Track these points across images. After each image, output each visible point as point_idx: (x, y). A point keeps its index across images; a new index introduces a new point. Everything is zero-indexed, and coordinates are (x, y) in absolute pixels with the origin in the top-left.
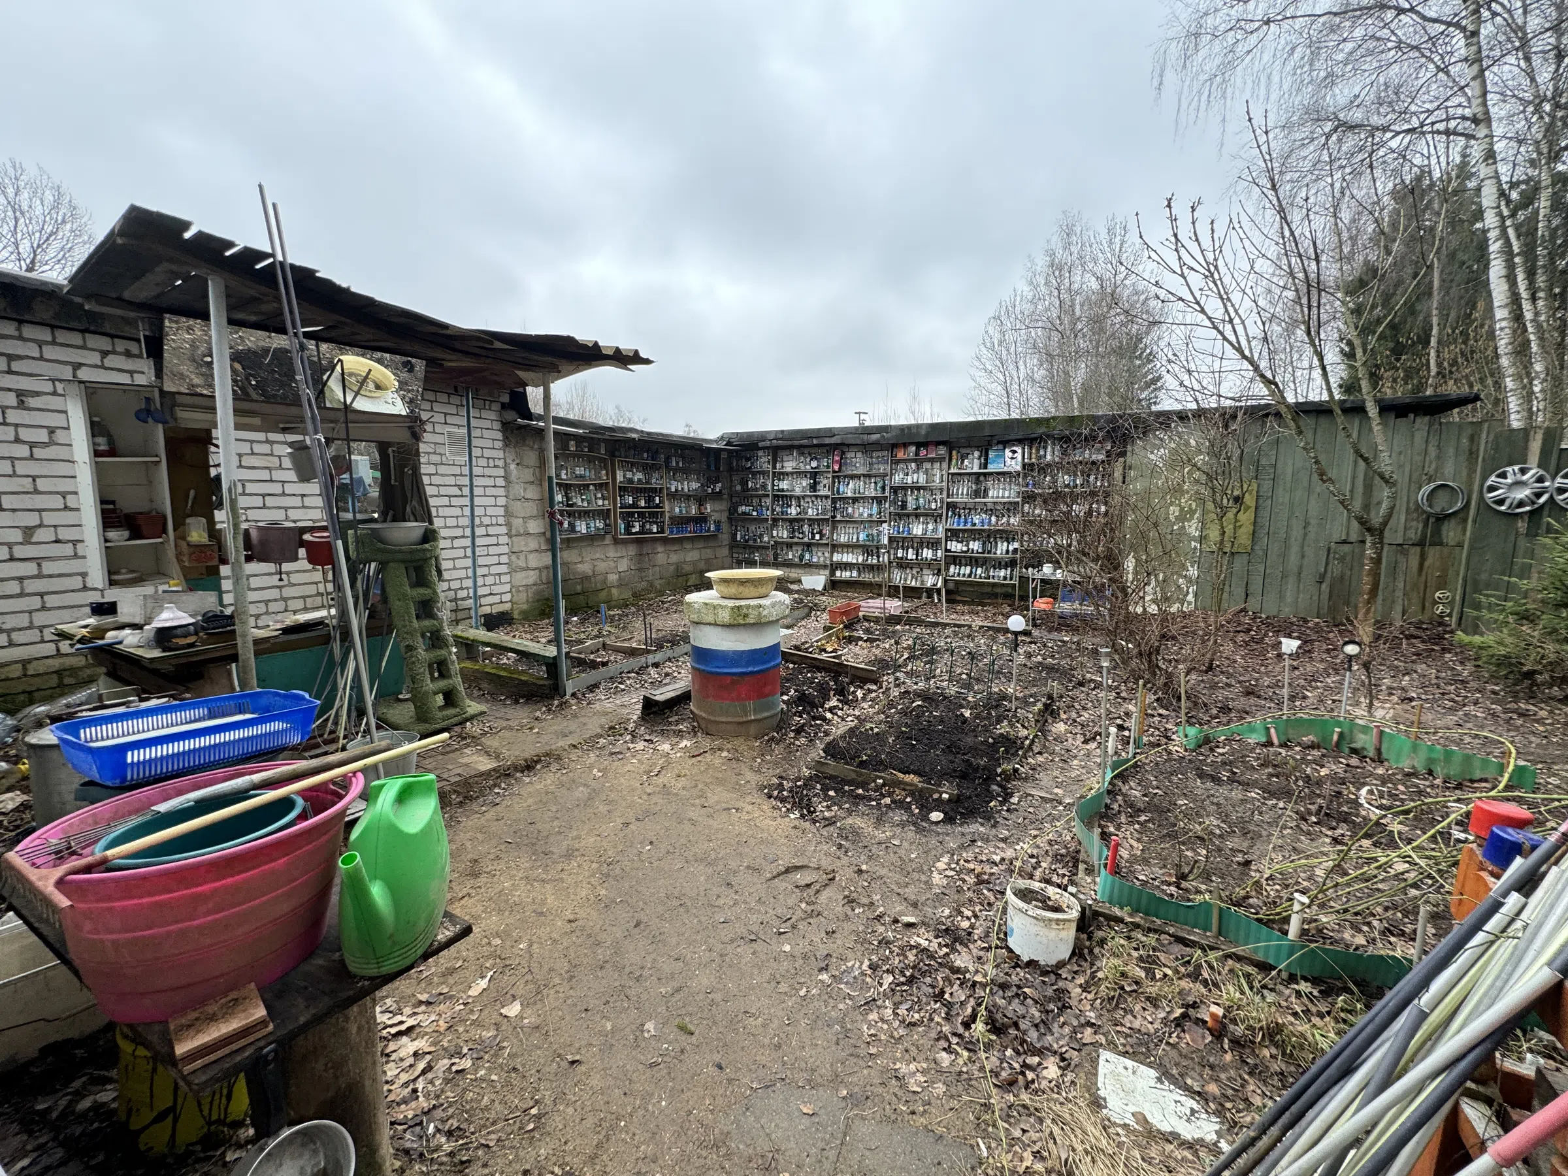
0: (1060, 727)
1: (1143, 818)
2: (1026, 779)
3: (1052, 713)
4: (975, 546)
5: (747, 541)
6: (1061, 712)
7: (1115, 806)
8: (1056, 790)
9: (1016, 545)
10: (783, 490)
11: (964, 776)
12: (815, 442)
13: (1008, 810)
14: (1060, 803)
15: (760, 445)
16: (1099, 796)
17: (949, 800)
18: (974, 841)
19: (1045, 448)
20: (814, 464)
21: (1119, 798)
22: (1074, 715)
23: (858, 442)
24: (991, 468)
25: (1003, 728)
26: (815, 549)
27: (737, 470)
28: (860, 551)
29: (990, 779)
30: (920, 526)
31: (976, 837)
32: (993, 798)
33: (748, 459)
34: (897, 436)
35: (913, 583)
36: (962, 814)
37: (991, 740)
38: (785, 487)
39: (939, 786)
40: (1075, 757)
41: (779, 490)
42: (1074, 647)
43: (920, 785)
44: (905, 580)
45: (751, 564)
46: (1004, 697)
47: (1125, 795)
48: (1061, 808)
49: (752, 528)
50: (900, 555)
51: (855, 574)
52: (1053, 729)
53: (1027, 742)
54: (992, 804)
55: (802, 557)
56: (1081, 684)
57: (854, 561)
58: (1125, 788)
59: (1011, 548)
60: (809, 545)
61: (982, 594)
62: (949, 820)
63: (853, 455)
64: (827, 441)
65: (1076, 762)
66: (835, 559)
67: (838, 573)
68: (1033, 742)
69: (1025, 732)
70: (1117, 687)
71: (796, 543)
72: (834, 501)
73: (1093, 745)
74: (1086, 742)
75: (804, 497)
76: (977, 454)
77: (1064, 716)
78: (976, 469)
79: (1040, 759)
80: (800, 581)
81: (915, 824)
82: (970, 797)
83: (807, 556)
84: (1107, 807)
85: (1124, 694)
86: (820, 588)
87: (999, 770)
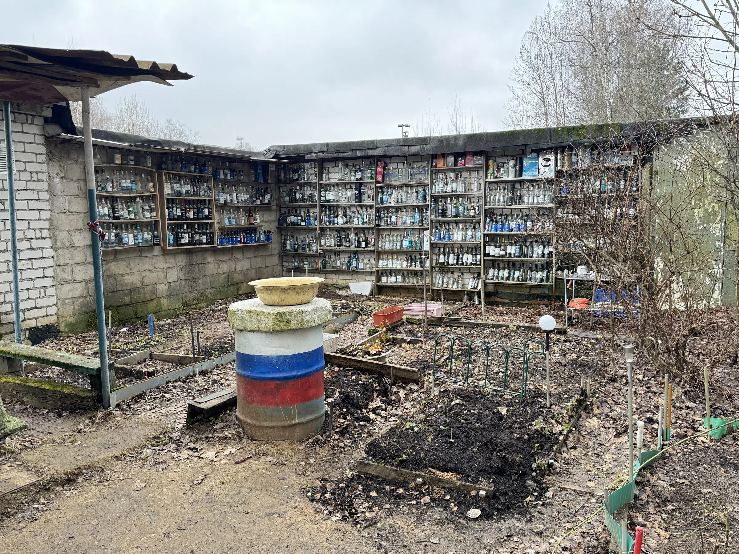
0: (593, 423)
1: (670, 508)
2: (560, 474)
3: (586, 408)
4: (512, 250)
5: (296, 250)
6: (595, 407)
7: (644, 497)
8: (589, 484)
9: (551, 249)
10: (329, 201)
11: (500, 472)
12: (359, 154)
13: (543, 505)
14: (593, 496)
15: (307, 157)
16: (628, 488)
17: (487, 496)
18: (510, 536)
19: (577, 155)
20: (359, 175)
21: (648, 489)
22: (607, 410)
23: (400, 153)
24: (526, 176)
25: (538, 424)
26: (361, 257)
27: (285, 182)
28: (404, 257)
29: (524, 475)
30: (460, 233)
31: (512, 532)
32: (528, 493)
33: (295, 171)
34: (436, 147)
35: (455, 287)
36: (498, 510)
37: (526, 437)
38: (332, 198)
39: (476, 483)
40: (608, 450)
41: (326, 201)
42: (607, 344)
43: (458, 483)
44: (447, 284)
45: (300, 271)
46: (538, 394)
47: (653, 486)
48: (594, 500)
49: (301, 237)
50: (441, 260)
51: (399, 279)
52: (587, 424)
53: (561, 438)
54: (528, 499)
55: (349, 264)
56: (613, 380)
57: (399, 267)
58: (653, 479)
59: (546, 251)
60: (355, 253)
61: (520, 295)
62: (486, 516)
63: (395, 166)
64: (370, 153)
65: (608, 455)
66: (380, 265)
67: (384, 279)
68: (567, 437)
69: (560, 428)
70: (647, 382)
71: (343, 251)
72: (378, 210)
73: (624, 438)
74: (618, 435)
75: (349, 207)
76: (512, 162)
77: (597, 411)
78: (511, 177)
79: (574, 453)
80: (347, 287)
81: (453, 522)
82: (506, 493)
83: (354, 263)
84: (636, 497)
85: (654, 389)
86: (367, 293)
87: (534, 466)
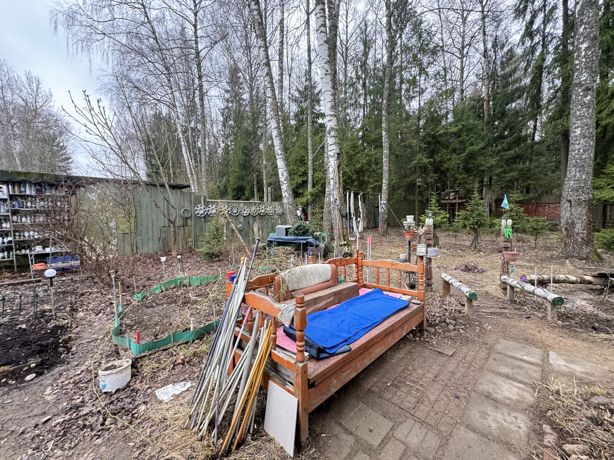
0: (81, 314)
1: (135, 328)
2: (76, 339)
3: (74, 310)
6: (79, 308)
7: (124, 329)
8: (93, 336)
9: (10, 239)
11: (40, 352)
13: (72, 355)
14: (97, 340)
16: (118, 327)
17: (36, 366)
18: (61, 374)
19: (25, 187)
21: (123, 325)
22: (85, 307)
25: (51, 325)
29: (57, 347)
31: (61, 372)
32: (61, 354)
36: (47, 368)
37: (49, 331)
39: (27, 362)
40: (95, 322)
42: (70, 281)
43: (11, 369)
46: (45, 311)
47: (125, 324)
48: (99, 341)
52: (78, 316)
53: (69, 325)
54: (63, 356)
56: (82, 295)
58: (124, 322)
62: (39, 374)
65: (96, 324)
68: (71, 324)
69: (67, 321)
70: (100, 291)
73: (101, 315)
74: (97, 315)
77: (81, 310)
79: (78, 329)
81: (16, 388)
82: (49, 359)
84: (121, 330)
85: (104, 293)
87: (61, 341)
